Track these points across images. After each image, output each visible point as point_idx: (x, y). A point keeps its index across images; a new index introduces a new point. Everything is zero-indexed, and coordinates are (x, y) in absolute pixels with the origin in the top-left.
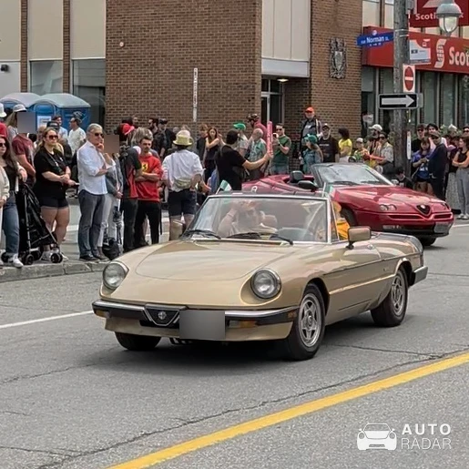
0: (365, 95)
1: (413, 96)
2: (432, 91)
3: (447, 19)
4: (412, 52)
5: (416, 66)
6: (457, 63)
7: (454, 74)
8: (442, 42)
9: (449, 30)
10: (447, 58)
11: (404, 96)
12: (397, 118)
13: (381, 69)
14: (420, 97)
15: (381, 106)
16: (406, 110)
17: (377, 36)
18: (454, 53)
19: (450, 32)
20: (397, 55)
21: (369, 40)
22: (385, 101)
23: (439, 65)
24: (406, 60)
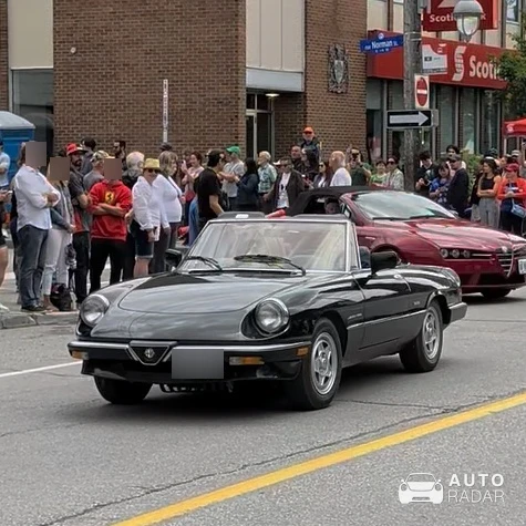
0: (370, 113)
1: (427, 113)
2: (451, 109)
3: (466, 20)
4: (426, 59)
5: (430, 76)
6: (479, 75)
7: (476, 88)
8: (461, 50)
9: (468, 33)
10: (468, 69)
11: (416, 113)
12: (409, 139)
13: (390, 82)
14: (435, 114)
15: (389, 125)
16: (418, 130)
17: (384, 40)
18: (475, 63)
19: (470, 36)
20: (408, 63)
21: (375, 45)
22: (394, 119)
23: (458, 77)
24: (418, 69)
